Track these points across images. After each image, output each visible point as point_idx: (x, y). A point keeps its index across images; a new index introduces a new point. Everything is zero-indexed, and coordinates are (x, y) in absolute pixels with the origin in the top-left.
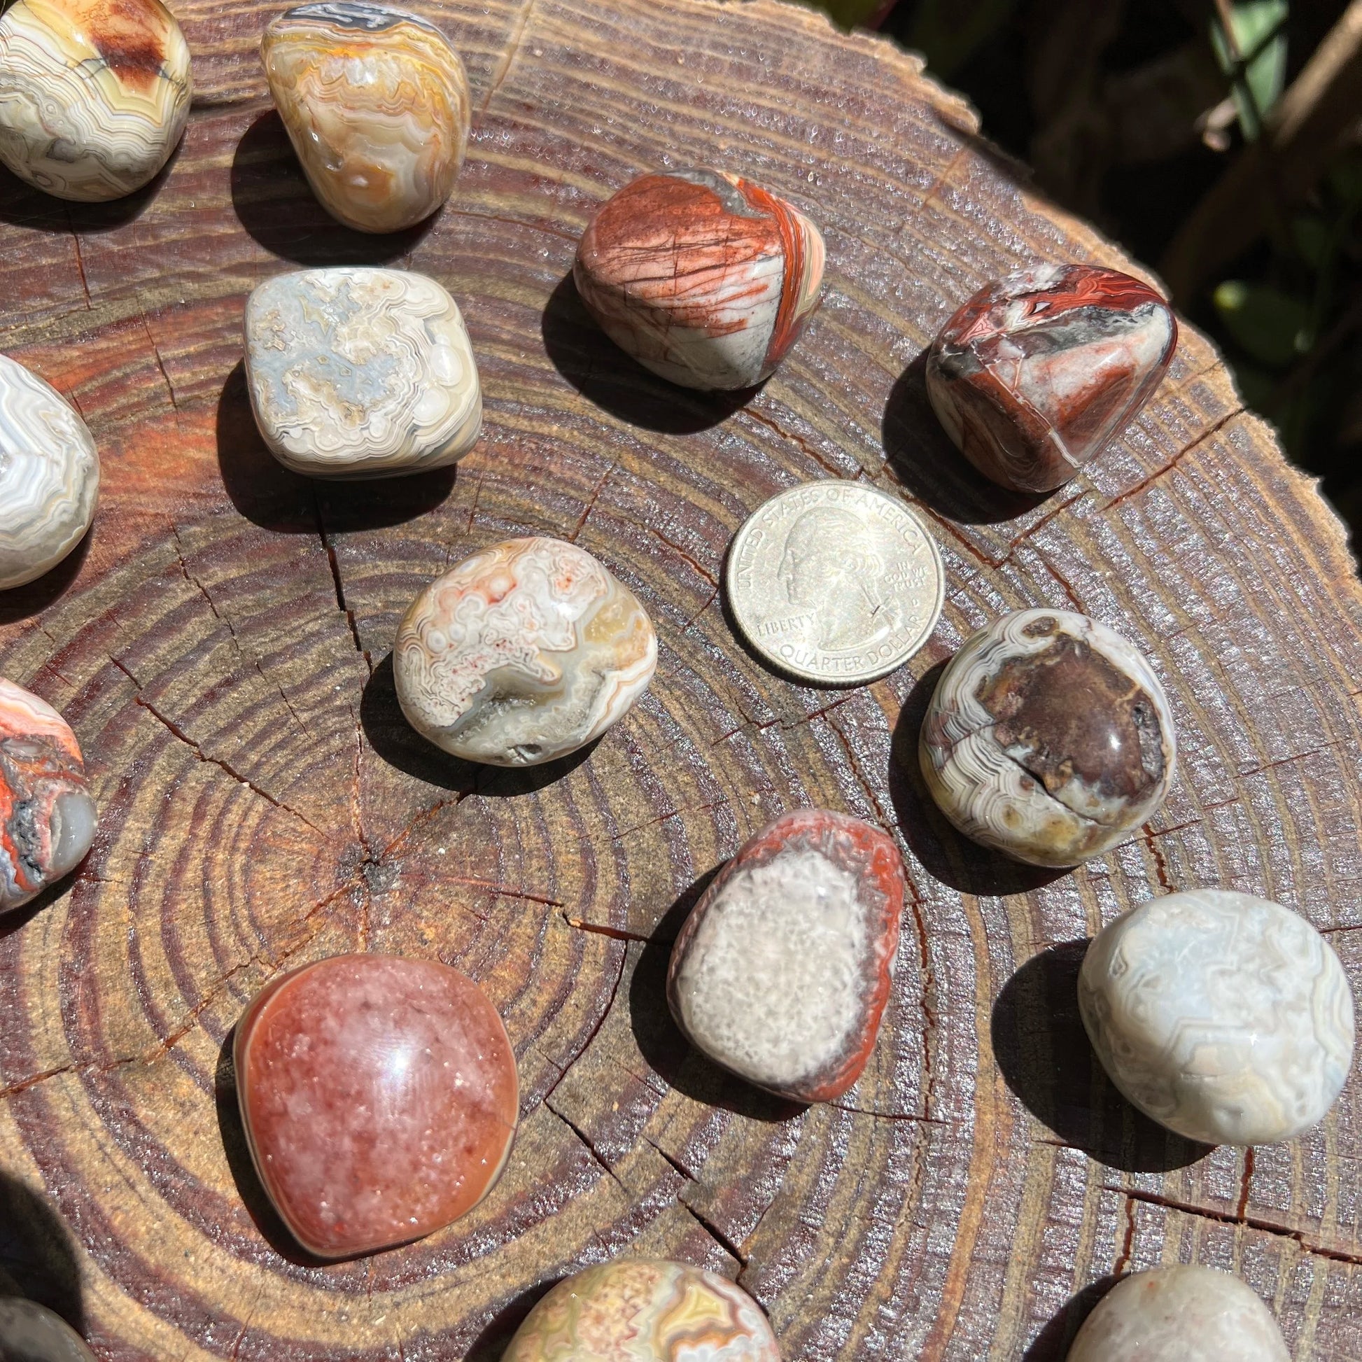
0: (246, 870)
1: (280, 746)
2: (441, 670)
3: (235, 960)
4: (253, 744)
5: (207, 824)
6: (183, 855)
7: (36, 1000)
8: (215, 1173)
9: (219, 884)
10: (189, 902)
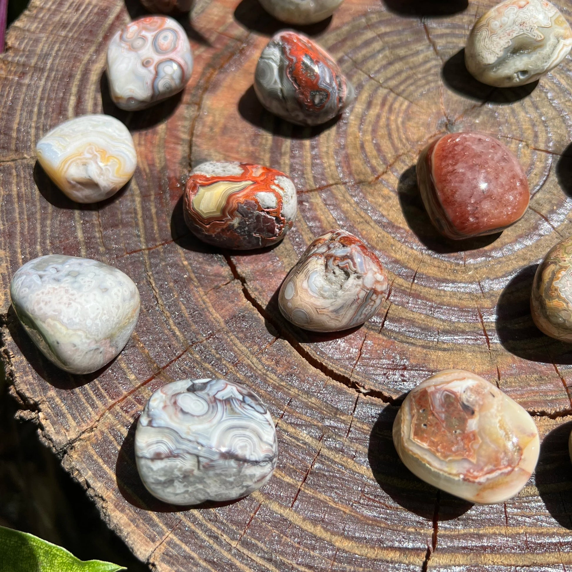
0: (403, 123)
1: (412, 84)
2: (494, 38)
3: (401, 152)
4: (401, 83)
5: (386, 108)
6: (378, 116)
7: (326, 160)
8: (400, 221)
9: (393, 126)
10: (382, 132)
